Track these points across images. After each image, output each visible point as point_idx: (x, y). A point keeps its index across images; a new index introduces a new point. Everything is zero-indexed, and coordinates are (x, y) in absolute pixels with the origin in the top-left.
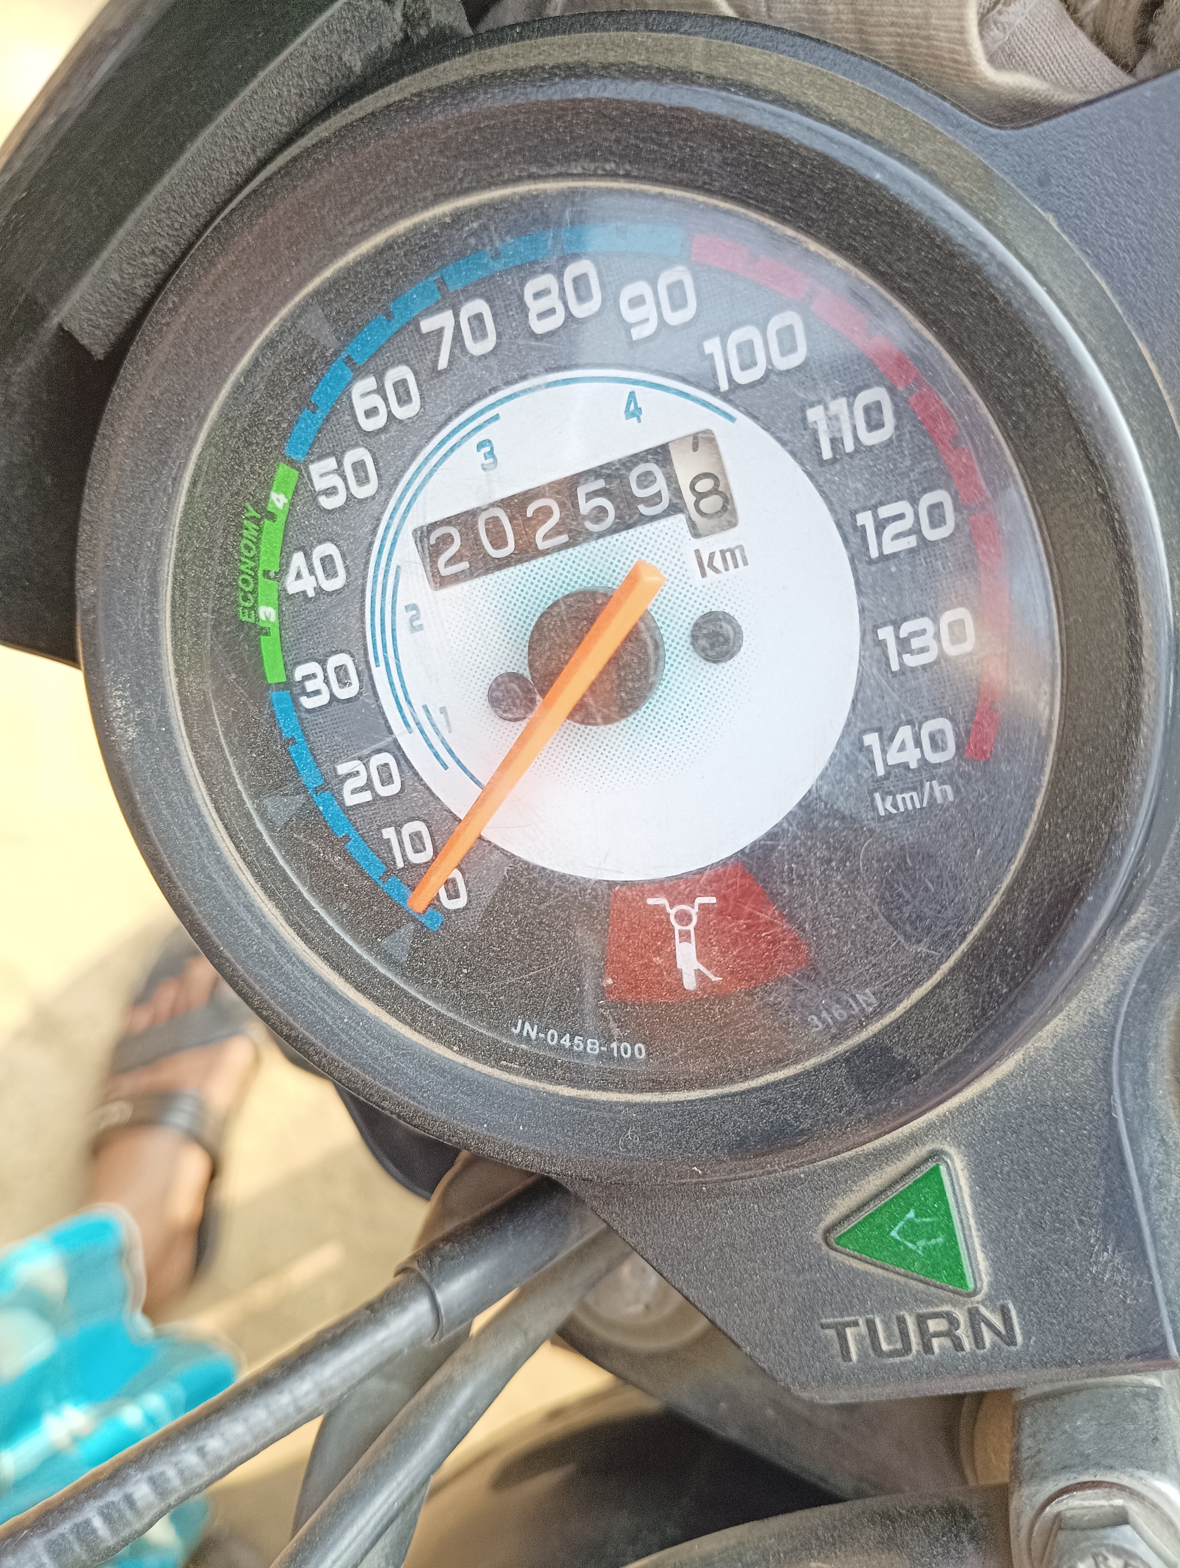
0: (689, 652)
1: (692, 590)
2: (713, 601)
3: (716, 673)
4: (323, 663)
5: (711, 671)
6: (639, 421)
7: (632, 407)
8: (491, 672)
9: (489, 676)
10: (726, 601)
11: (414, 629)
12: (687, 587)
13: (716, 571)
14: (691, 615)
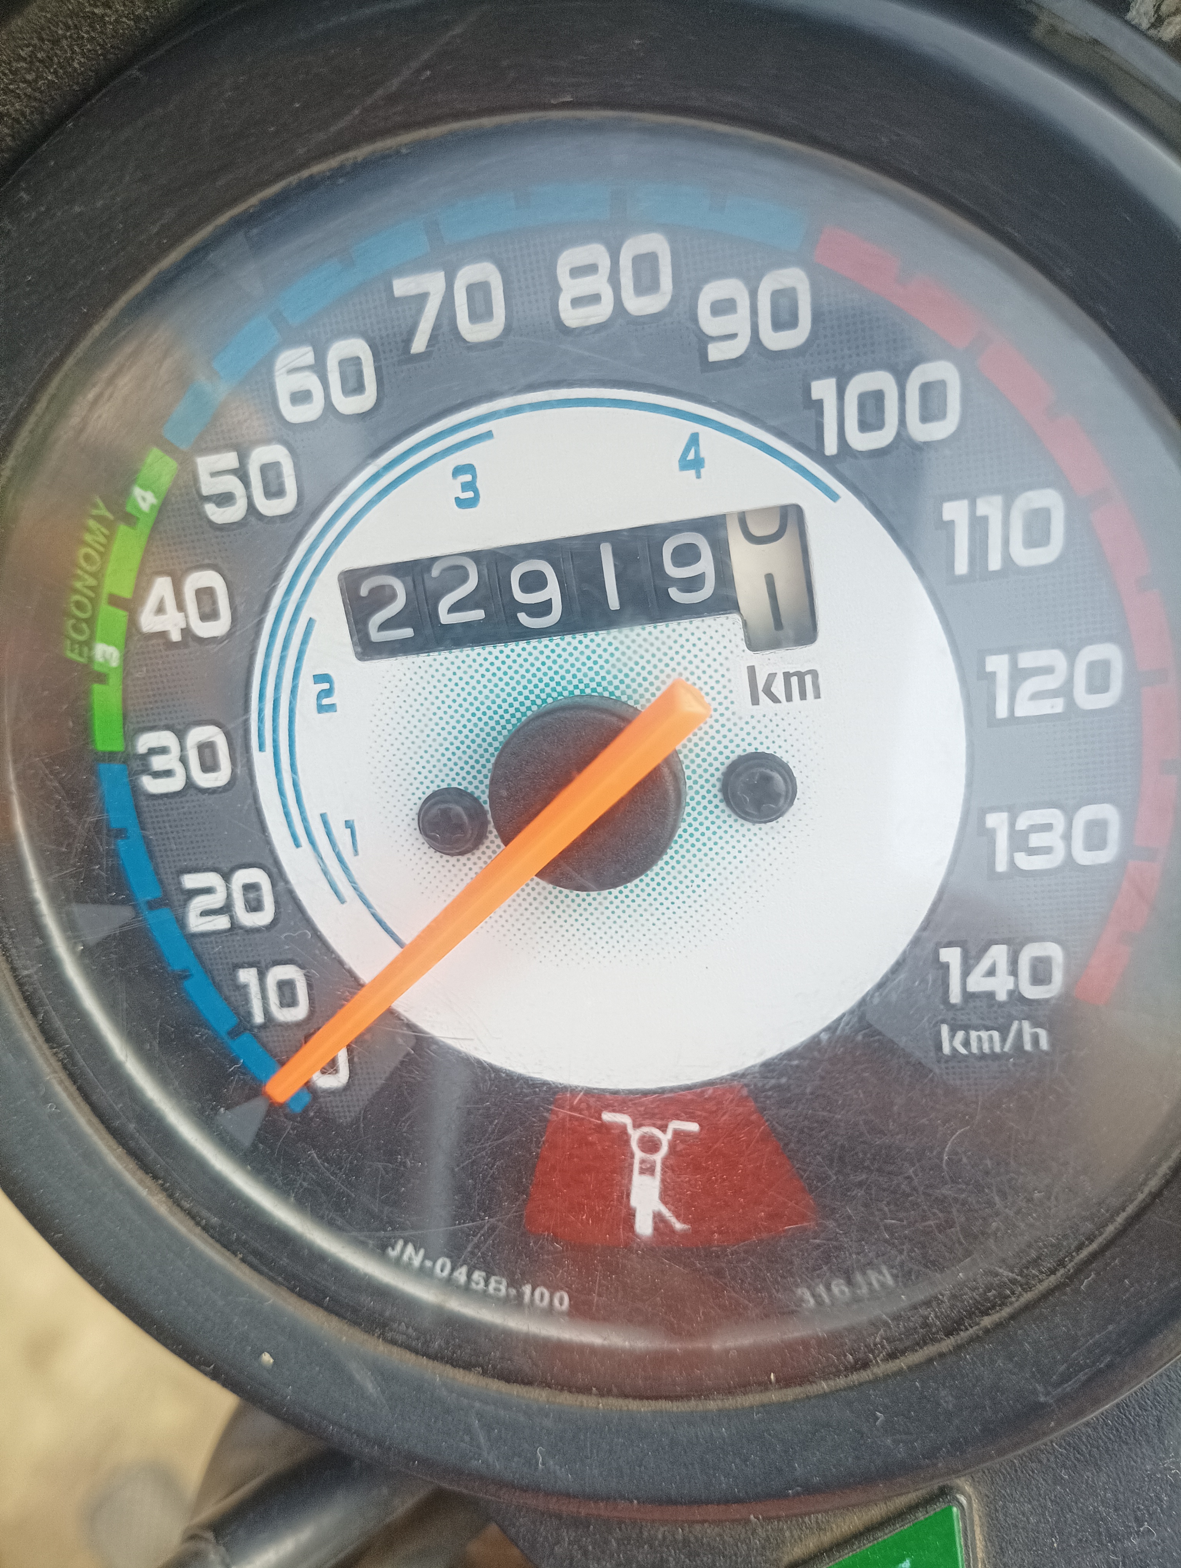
0: (716, 801)
1: (734, 719)
2: (761, 738)
3: (750, 835)
4: (181, 736)
5: (743, 830)
6: (699, 476)
7: (691, 456)
8: (427, 782)
9: (423, 788)
10: (780, 741)
11: (321, 709)
12: (728, 714)
13: (775, 700)
14: (727, 752)
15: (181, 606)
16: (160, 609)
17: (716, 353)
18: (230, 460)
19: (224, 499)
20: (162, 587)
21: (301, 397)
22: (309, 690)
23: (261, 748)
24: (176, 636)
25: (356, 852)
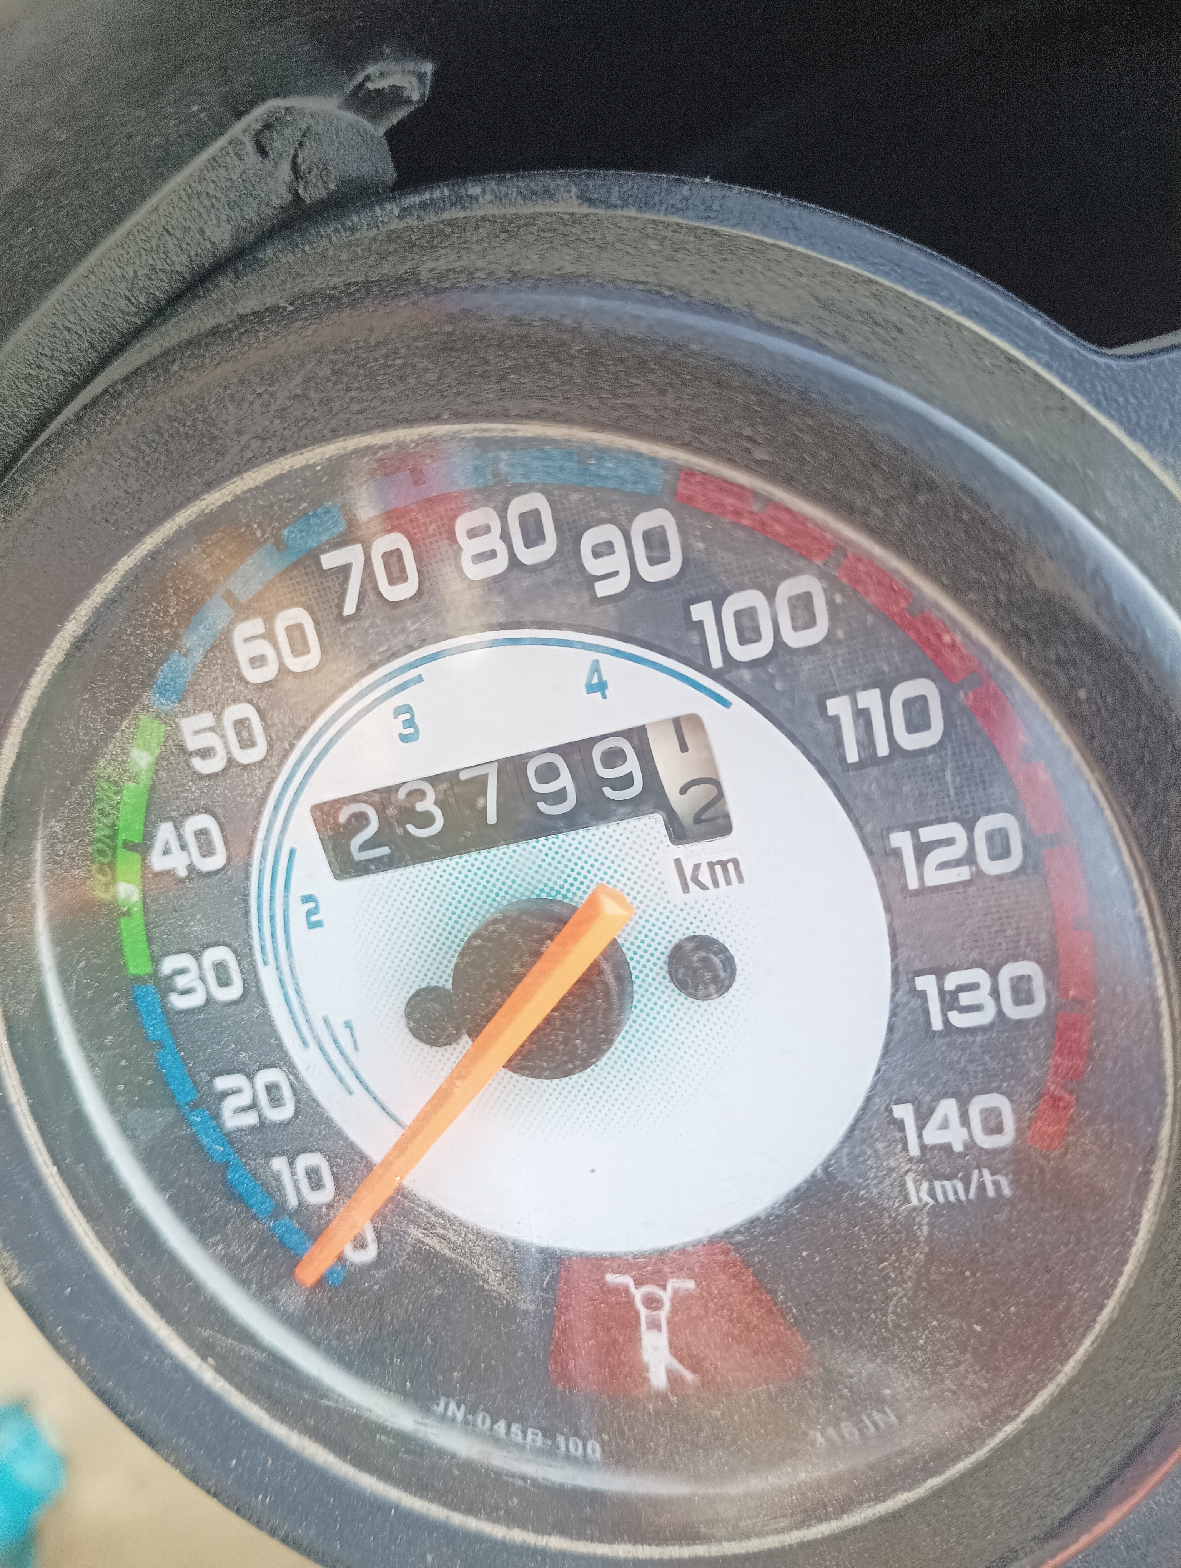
15: (183, 847)
16: (166, 852)
17: (603, 589)
18: (206, 719)
19: (206, 753)
20: (165, 832)
21: (258, 661)
22: (298, 911)
23: (265, 963)
24: (183, 873)
25: (356, 1048)
